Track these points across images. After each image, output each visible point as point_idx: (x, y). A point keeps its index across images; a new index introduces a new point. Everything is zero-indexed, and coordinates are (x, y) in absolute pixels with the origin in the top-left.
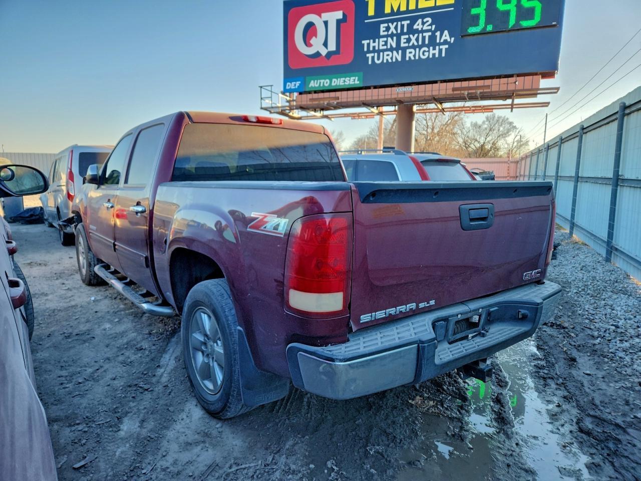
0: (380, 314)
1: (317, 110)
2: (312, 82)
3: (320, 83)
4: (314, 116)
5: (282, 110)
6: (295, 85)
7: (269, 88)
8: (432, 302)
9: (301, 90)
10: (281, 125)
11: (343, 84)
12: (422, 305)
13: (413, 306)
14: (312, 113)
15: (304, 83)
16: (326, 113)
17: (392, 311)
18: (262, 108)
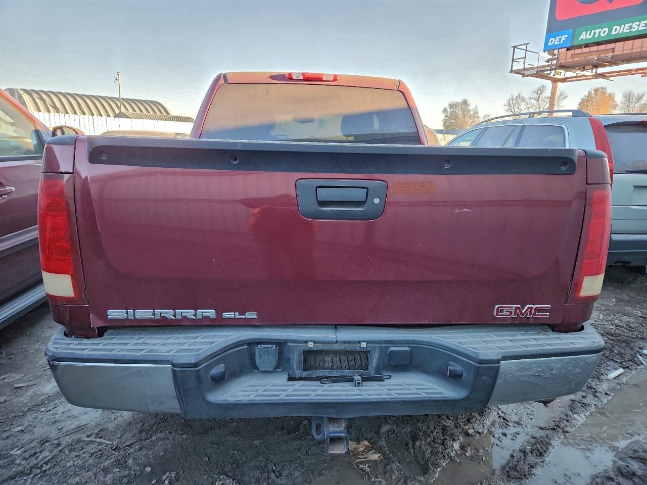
0: (143, 314)
1: (586, 67)
2: (584, 33)
3: (595, 33)
4: (584, 76)
5: (537, 72)
6: (560, 39)
7: (524, 47)
8: (251, 315)
9: (569, 45)
10: (335, 82)
11: (629, 31)
12: (227, 315)
13: (211, 313)
14: (579, 73)
15: (573, 37)
16: (600, 70)
17: (169, 314)
18: (511, 71)
